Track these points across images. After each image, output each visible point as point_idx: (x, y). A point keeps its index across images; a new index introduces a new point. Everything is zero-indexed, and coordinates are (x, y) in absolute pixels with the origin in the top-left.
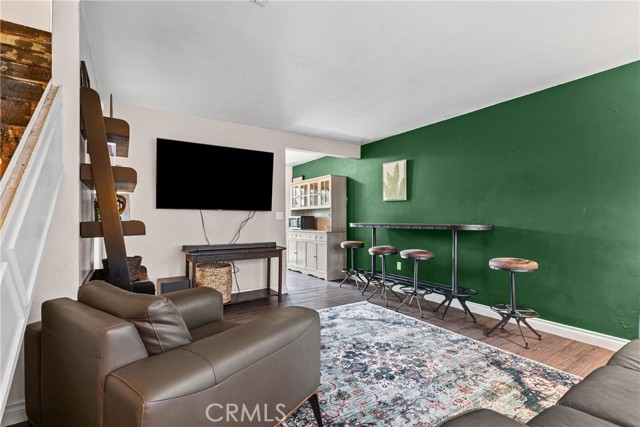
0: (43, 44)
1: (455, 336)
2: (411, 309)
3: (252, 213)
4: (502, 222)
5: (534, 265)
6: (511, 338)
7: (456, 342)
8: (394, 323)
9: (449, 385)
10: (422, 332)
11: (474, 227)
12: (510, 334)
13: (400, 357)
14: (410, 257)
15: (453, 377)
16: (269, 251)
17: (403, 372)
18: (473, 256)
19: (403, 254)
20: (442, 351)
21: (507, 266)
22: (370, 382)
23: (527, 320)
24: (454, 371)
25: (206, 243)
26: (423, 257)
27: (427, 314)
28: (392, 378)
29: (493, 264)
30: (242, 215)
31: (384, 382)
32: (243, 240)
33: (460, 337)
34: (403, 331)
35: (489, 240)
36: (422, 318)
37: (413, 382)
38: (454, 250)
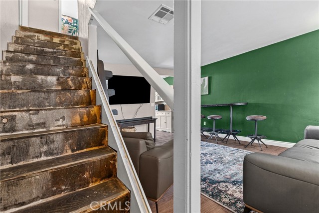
0: (69, 41)
1: (233, 149)
2: (212, 141)
3: (142, 104)
4: (251, 101)
5: (265, 117)
6: (256, 148)
7: (234, 150)
8: (207, 146)
9: (234, 164)
10: (219, 148)
11: (239, 104)
12: (255, 146)
13: (213, 157)
14: (212, 118)
15: (235, 161)
16: (150, 120)
17: (215, 161)
18: (238, 116)
19: (209, 118)
20: (229, 154)
21: (254, 118)
22: (204, 165)
23: (262, 140)
24: (235, 160)
25: (122, 119)
26: (218, 118)
27: (219, 142)
28: (211, 163)
29: (248, 118)
30: (137, 106)
31: (209, 165)
32: (138, 116)
33: (235, 149)
34: (211, 148)
35: (245, 108)
36: (218, 143)
37: (220, 164)
38: (231, 114)
